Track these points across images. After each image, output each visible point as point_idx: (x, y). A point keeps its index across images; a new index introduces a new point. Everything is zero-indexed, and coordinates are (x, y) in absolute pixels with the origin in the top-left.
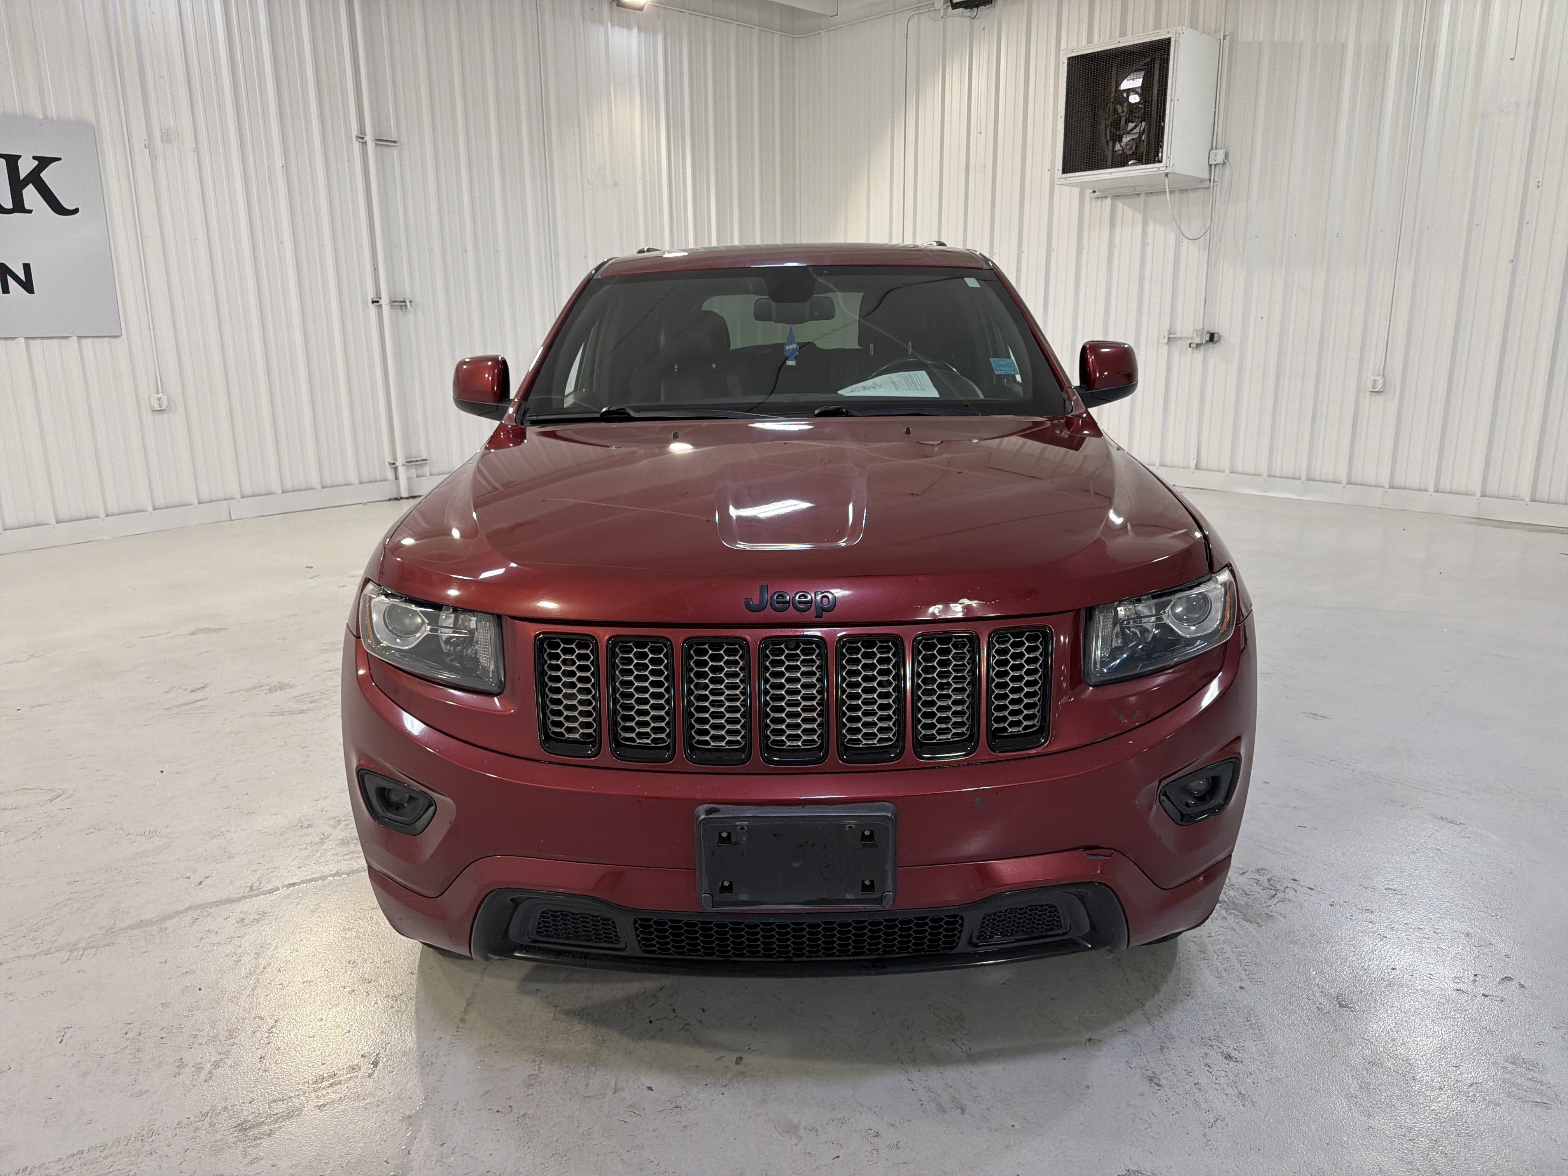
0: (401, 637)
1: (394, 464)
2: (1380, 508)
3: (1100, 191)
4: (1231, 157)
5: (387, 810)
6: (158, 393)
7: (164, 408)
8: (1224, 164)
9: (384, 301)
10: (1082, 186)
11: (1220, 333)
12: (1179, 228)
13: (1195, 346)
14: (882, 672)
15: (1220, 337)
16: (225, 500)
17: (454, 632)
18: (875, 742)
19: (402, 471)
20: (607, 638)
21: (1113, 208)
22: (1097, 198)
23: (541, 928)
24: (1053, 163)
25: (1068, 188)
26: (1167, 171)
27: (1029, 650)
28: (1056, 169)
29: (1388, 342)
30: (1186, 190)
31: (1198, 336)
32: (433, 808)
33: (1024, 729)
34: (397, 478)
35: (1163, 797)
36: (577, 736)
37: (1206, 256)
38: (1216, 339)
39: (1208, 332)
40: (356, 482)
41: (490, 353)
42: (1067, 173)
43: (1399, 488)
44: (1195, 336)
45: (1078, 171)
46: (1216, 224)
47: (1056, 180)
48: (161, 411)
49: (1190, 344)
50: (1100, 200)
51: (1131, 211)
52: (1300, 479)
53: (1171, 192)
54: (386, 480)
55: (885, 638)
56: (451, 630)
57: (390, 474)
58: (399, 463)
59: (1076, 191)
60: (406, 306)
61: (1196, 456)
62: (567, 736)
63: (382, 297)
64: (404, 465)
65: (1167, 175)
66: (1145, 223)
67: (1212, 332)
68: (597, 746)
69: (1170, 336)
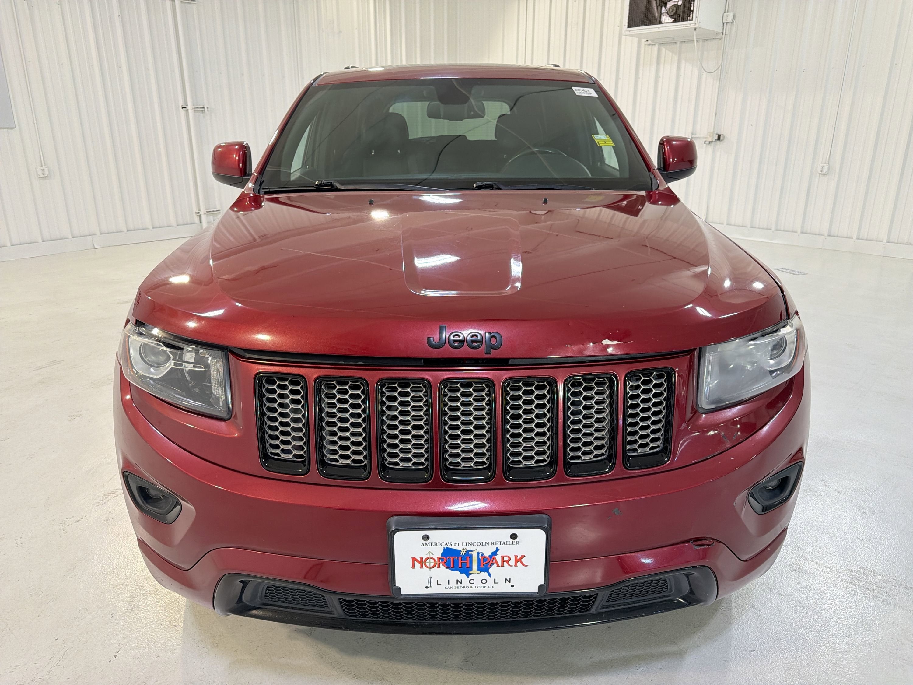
0: (154, 367)
1: (199, 213)
2: (821, 249)
3: (651, 40)
4: (737, 19)
5: (147, 502)
6: (42, 166)
7: (46, 176)
8: (732, 22)
9: (190, 107)
10: (639, 36)
11: (725, 135)
12: (702, 65)
13: (708, 143)
14: (538, 406)
15: (724, 137)
16: (90, 235)
17: (194, 367)
18: (533, 463)
19: (203, 217)
20: (315, 376)
21: (659, 51)
22: (649, 45)
23: (267, 594)
24: (621, 22)
25: (631, 38)
26: (695, 26)
27: (656, 386)
28: (624, 25)
29: (832, 142)
30: (707, 40)
31: (710, 136)
32: (178, 507)
33: (650, 449)
34: (201, 222)
35: (751, 498)
36: (290, 456)
37: (718, 84)
38: (721, 138)
39: (717, 134)
40: (175, 224)
41: (239, 140)
42: (630, 27)
43: (834, 236)
44: (708, 136)
45: (639, 26)
46: (725, 63)
47: (623, 32)
48: (44, 178)
49: (705, 141)
50: (651, 46)
51: (670, 54)
52: (771, 229)
53: (697, 41)
54: (194, 223)
55: (541, 379)
56: (192, 365)
57: (197, 220)
58: (202, 213)
59: (636, 40)
60: (204, 110)
61: (706, 214)
62: (282, 456)
63: (188, 104)
64: (205, 214)
65: (695, 29)
66: (679, 62)
67: (720, 134)
68: (306, 466)
69: (693, 136)
